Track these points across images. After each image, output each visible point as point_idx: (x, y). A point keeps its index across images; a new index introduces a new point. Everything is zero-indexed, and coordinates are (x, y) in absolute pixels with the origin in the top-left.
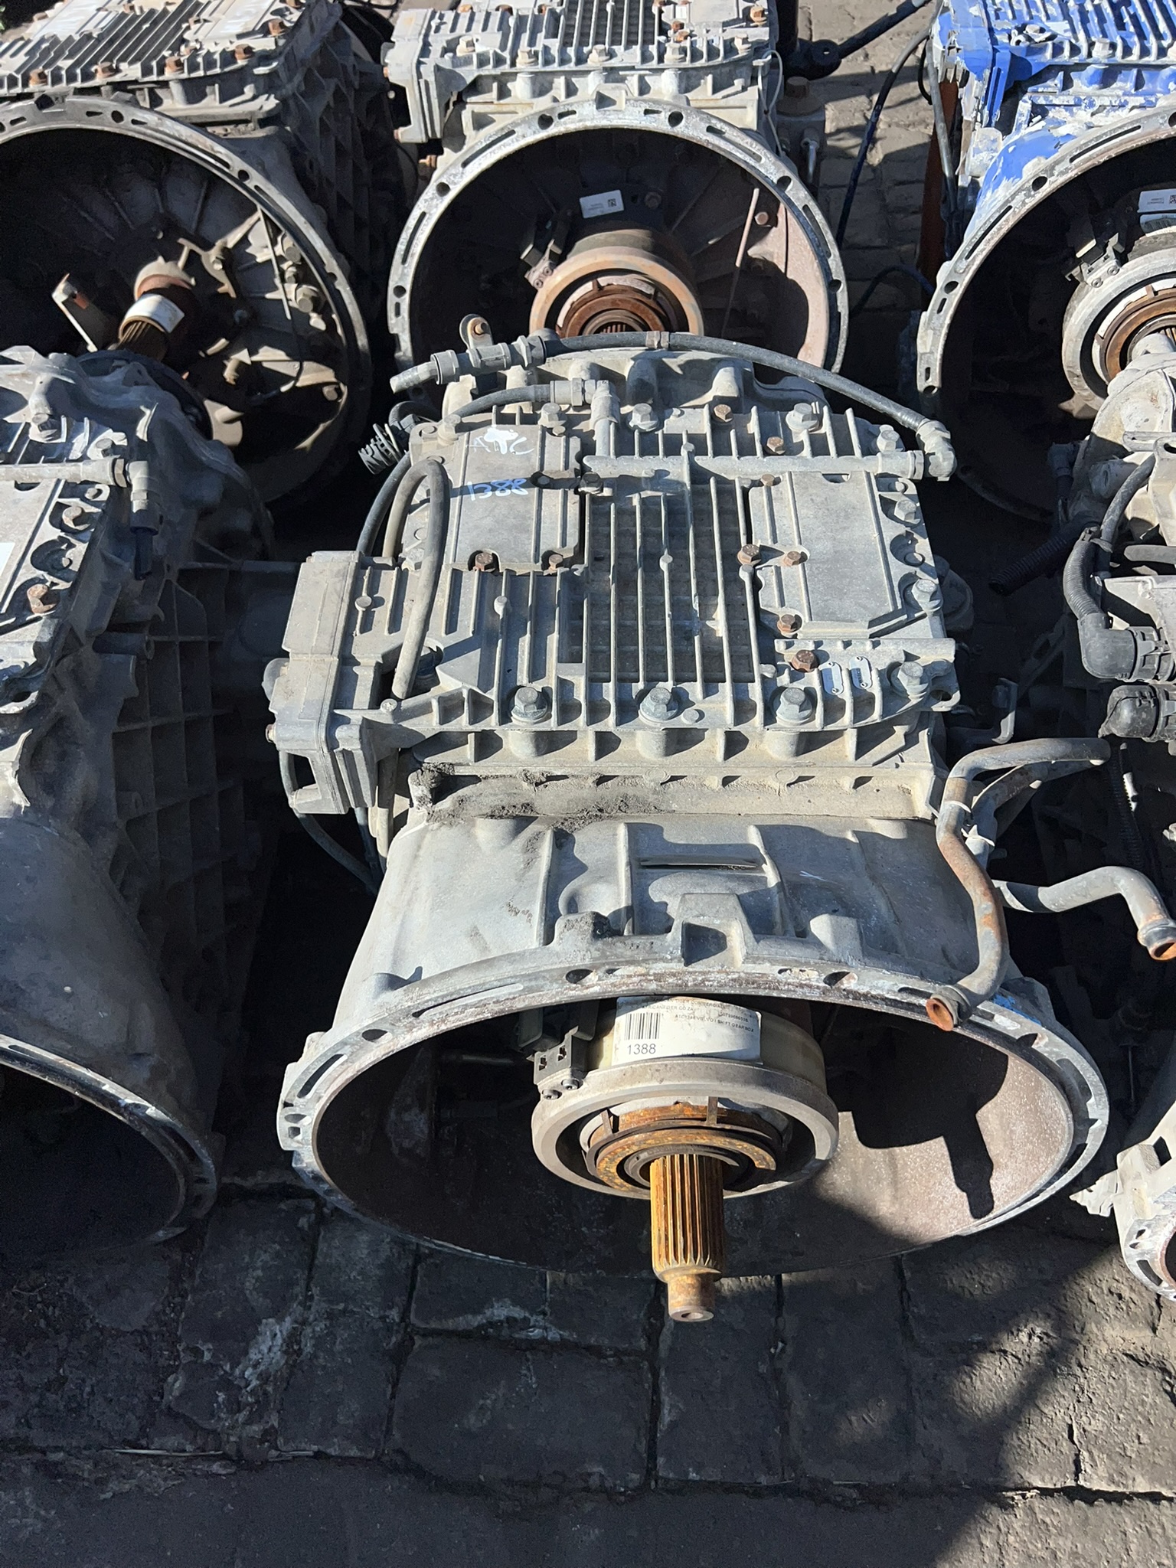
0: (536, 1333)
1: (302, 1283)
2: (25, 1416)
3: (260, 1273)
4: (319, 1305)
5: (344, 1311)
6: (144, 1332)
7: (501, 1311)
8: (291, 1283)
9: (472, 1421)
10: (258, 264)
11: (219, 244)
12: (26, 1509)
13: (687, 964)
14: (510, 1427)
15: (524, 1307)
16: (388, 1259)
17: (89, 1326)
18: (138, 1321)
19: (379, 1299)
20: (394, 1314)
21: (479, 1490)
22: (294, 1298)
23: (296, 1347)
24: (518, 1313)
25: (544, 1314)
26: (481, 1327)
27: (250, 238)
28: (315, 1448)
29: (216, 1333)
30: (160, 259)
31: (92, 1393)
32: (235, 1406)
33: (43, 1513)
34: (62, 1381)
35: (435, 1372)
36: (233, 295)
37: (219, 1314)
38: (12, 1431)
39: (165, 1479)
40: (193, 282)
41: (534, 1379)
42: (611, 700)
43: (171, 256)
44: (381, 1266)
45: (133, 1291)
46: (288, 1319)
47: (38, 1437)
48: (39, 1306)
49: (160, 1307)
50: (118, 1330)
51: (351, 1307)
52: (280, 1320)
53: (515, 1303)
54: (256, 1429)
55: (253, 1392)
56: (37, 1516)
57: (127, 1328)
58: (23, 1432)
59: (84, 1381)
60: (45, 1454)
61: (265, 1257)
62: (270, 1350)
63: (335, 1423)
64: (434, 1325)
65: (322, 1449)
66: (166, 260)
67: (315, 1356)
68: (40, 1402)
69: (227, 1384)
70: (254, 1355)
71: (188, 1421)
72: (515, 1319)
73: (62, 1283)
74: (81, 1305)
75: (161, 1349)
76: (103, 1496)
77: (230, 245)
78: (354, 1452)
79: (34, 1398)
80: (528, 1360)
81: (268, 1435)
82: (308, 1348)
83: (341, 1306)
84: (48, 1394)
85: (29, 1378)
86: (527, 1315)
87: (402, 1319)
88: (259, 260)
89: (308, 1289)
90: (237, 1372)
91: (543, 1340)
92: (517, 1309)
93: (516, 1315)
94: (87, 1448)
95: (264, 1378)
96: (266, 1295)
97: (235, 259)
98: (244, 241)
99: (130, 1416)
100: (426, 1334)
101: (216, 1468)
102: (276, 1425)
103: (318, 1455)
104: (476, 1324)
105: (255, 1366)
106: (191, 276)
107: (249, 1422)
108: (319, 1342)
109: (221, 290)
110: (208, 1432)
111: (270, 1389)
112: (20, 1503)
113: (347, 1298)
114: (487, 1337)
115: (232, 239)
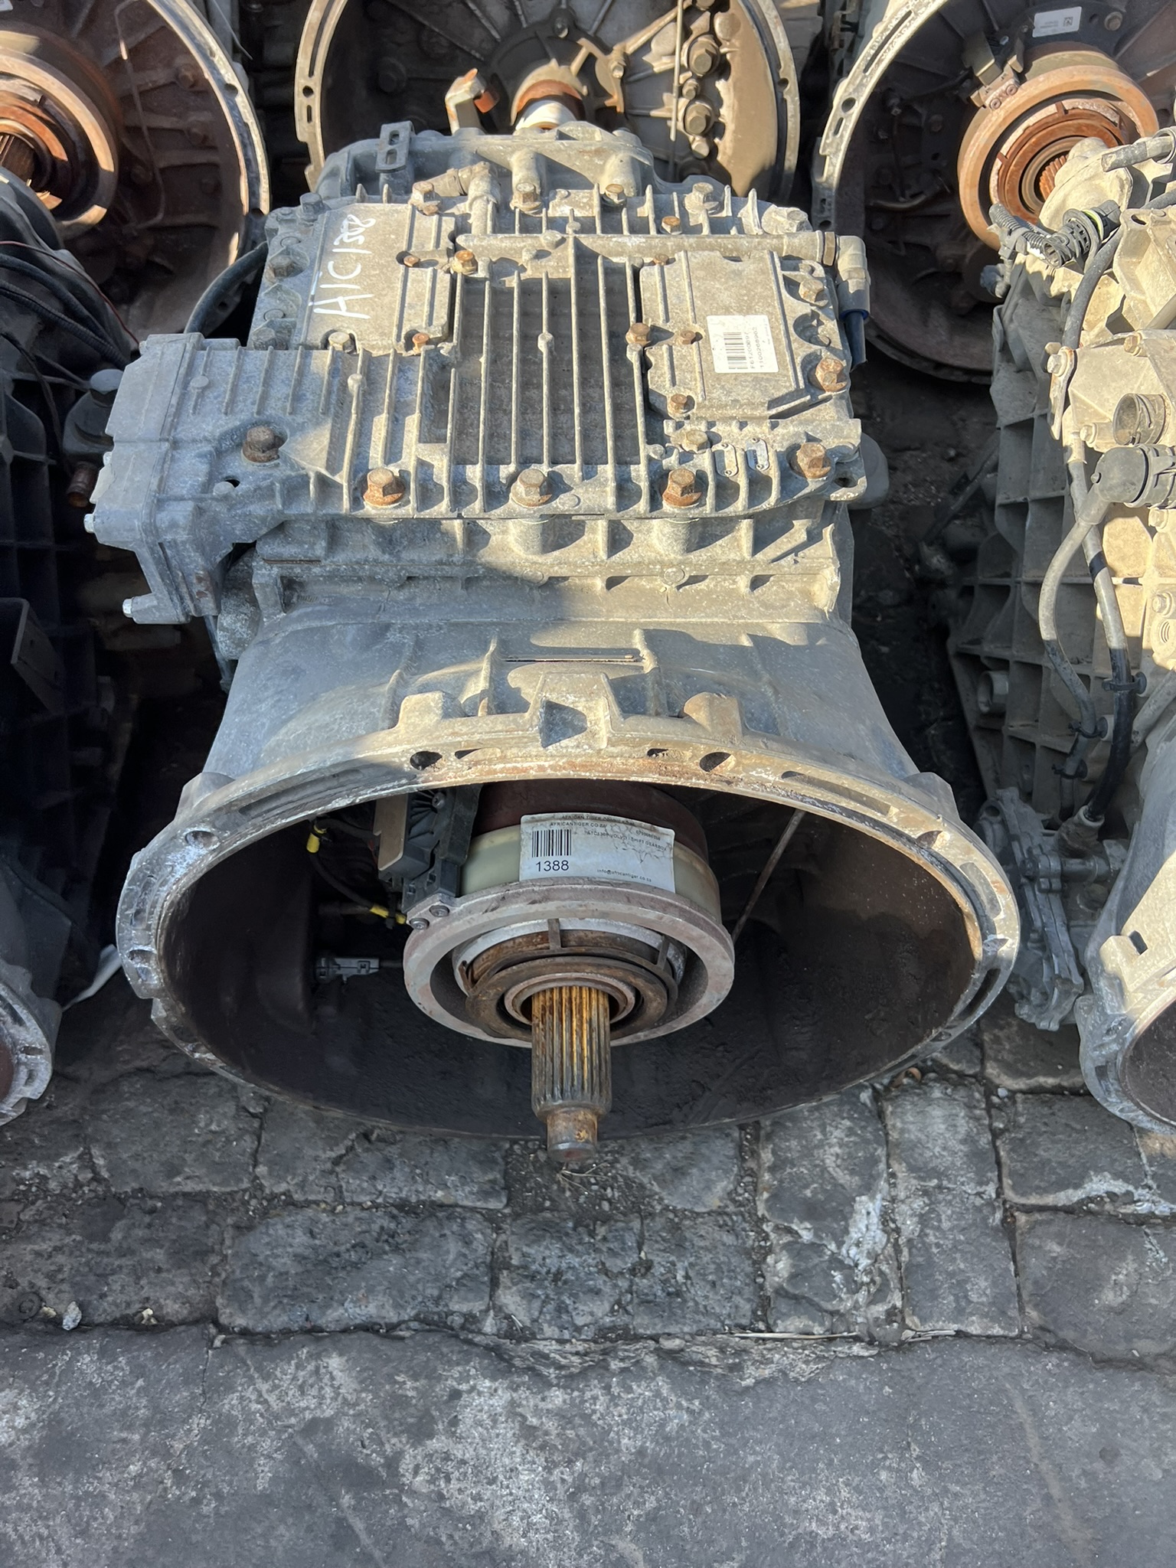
0: (1143, 1208)
1: (884, 1159)
2: (619, 1302)
3: (837, 1149)
4: (906, 1183)
5: (940, 1187)
6: (721, 1212)
7: (1099, 1185)
8: (873, 1161)
9: (1109, 1297)
10: (654, 75)
11: (617, 48)
12: (665, 1400)
13: (545, 745)
14: (1153, 1301)
15: (1127, 1180)
16: (968, 1134)
17: (658, 1208)
18: (713, 1201)
19: (972, 1175)
20: (991, 1190)
21: (1139, 1366)
22: (879, 1175)
23: (892, 1225)
24: (1119, 1187)
25: (1150, 1188)
26: (1081, 1202)
27: (653, 45)
28: (956, 1327)
29: (812, 1211)
30: (554, 63)
31: (687, 1277)
32: (854, 1287)
33: (685, 1404)
34: (648, 1266)
35: (1055, 1248)
36: (620, 109)
37: (808, 1193)
38: (608, 1320)
39: (807, 1362)
40: (585, 91)
41: (1162, 1254)
42: (478, 484)
43: (565, 59)
44: (963, 1142)
45: (703, 1170)
46: (879, 1196)
47: (643, 1323)
48: (595, 1187)
49: (731, 1187)
50: (692, 1212)
51: (945, 1183)
52: (872, 1198)
53: (1117, 1176)
54: (879, 1310)
55: (867, 1272)
56: (679, 1406)
57: (703, 1210)
58: (622, 1319)
59: (673, 1264)
60: (657, 1342)
61: (838, 1133)
62: (867, 1227)
63: (969, 1302)
64: (1033, 1200)
65: (963, 1328)
66: (560, 63)
67: (923, 1235)
68: (631, 1286)
69: (836, 1262)
70: (854, 1235)
71: (810, 1302)
72: (1115, 1194)
73: (613, 1163)
74: (642, 1186)
75: (744, 1230)
76: (744, 1383)
77: (630, 50)
78: (997, 1331)
79: (623, 1284)
80: (1147, 1235)
81: (891, 1314)
82: (909, 1226)
83: (935, 1182)
84: (637, 1280)
85: (615, 1264)
86: (1131, 1188)
87: (998, 1195)
88: (656, 70)
89: (889, 1166)
90: (844, 1251)
91: (1152, 1215)
92: (1120, 1182)
93: (1116, 1190)
94: (700, 1333)
95: (875, 1257)
96: (852, 1172)
97: (632, 65)
98: (646, 47)
99: (737, 1299)
100: (1028, 1210)
101: (857, 1349)
102: (899, 1304)
103: (959, 1334)
104: (1075, 1199)
105: (858, 1244)
106: (583, 84)
107: (873, 1301)
108: (923, 1219)
109: (608, 103)
110: (832, 1313)
111: (884, 1268)
112: (657, 1394)
113: (939, 1175)
114: (1090, 1212)
115: (632, 45)
